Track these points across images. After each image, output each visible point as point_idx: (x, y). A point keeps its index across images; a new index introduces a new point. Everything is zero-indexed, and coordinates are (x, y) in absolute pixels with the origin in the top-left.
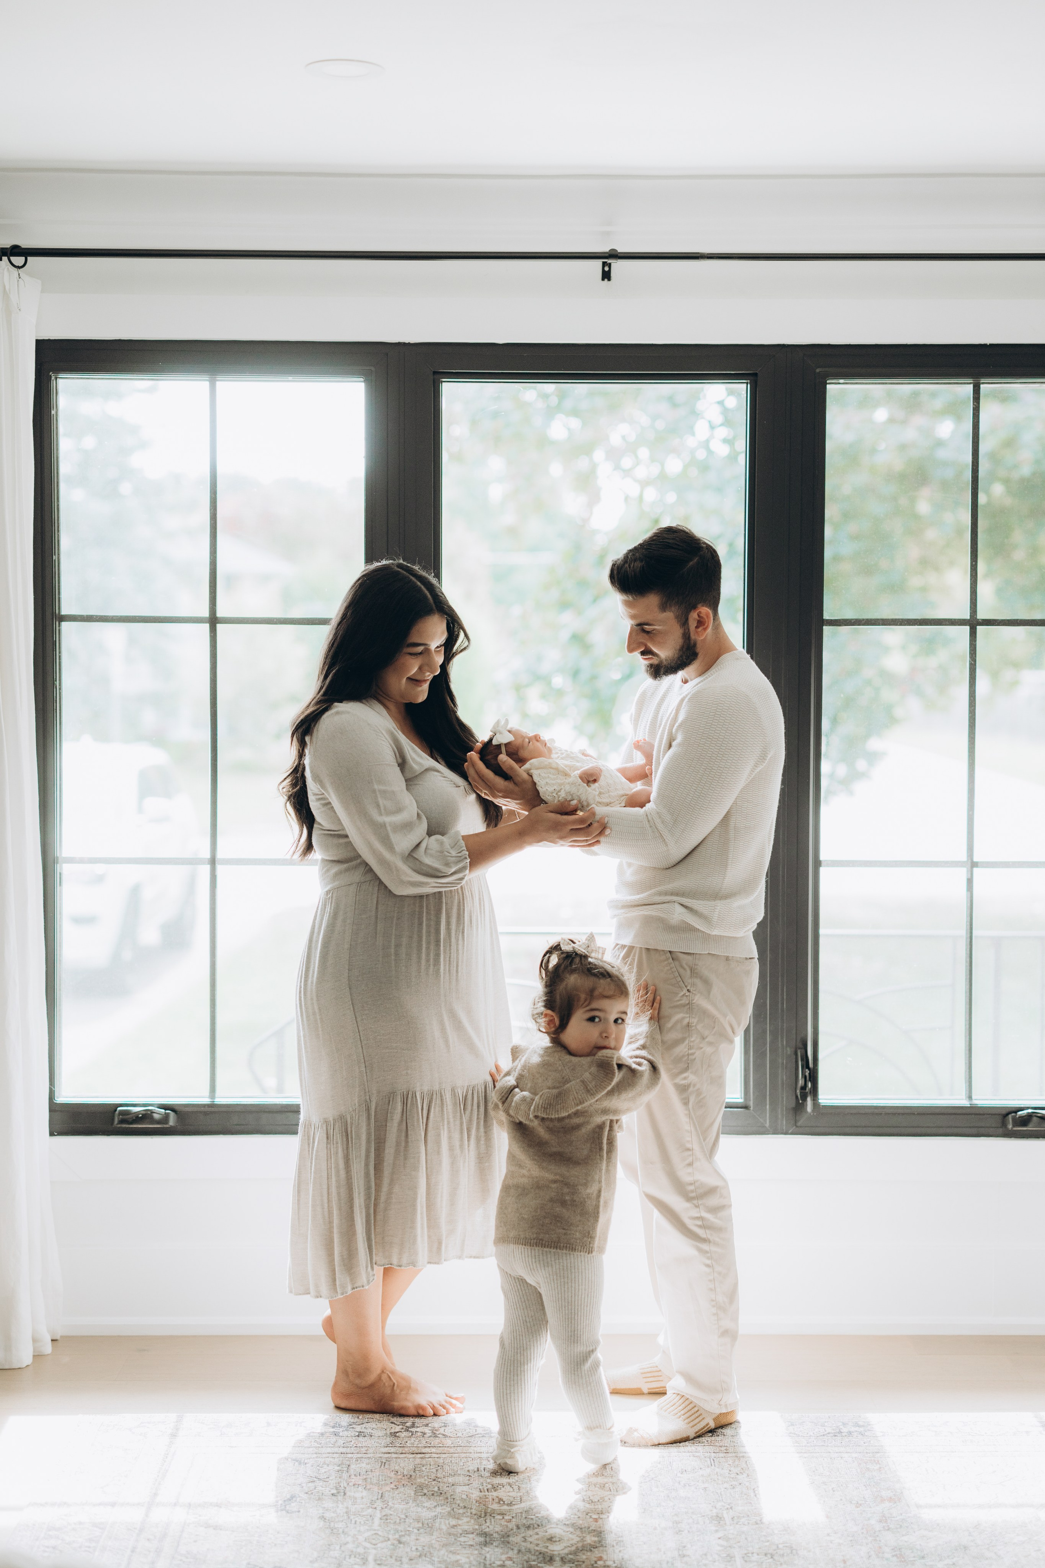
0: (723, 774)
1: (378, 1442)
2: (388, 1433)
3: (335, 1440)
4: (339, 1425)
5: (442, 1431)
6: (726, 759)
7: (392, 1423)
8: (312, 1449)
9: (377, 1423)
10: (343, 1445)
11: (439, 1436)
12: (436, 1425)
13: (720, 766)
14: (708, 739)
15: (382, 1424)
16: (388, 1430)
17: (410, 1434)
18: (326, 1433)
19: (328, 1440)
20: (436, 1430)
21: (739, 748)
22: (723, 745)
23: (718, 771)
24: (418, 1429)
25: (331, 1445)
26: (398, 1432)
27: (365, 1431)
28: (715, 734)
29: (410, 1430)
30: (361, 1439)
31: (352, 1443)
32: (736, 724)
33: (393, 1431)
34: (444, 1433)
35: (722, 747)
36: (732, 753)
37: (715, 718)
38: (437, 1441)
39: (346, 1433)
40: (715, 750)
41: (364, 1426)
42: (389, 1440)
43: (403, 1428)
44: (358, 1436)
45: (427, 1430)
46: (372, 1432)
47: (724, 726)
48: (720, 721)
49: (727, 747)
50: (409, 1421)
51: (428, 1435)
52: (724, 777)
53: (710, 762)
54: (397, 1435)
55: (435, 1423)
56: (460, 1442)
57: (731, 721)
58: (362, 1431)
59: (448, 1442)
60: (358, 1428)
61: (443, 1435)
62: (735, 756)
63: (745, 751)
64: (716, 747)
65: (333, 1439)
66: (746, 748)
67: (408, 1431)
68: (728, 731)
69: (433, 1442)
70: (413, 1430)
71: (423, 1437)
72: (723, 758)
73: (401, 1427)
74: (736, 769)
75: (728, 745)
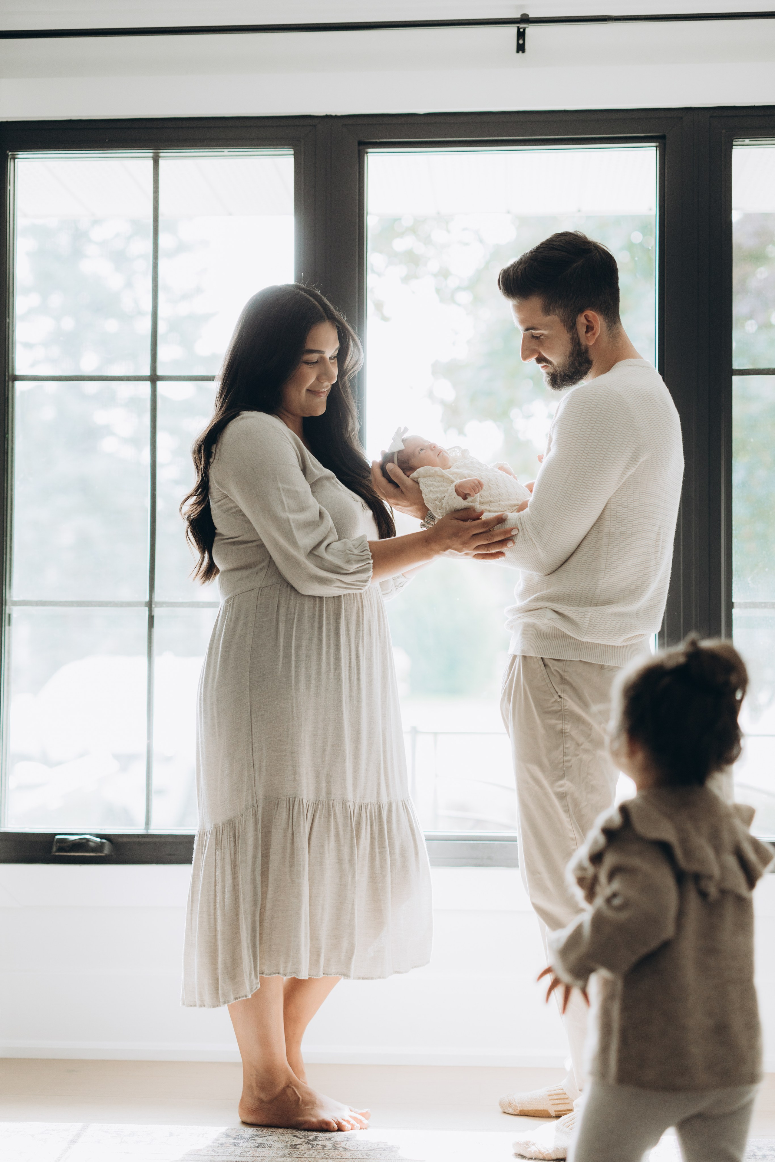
0: (587, 473)
1: (275, 1153)
2: (289, 1145)
3: (233, 1149)
4: (241, 1137)
5: (343, 1144)
6: (591, 458)
7: (295, 1136)
8: (207, 1157)
9: (280, 1136)
10: (240, 1155)
11: (339, 1149)
12: (339, 1139)
13: (585, 465)
14: (574, 438)
15: (284, 1137)
16: (289, 1142)
17: (311, 1146)
18: (226, 1143)
19: (226, 1150)
20: (337, 1144)
21: (604, 447)
22: (588, 443)
23: (583, 470)
24: (320, 1143)
25: (228, 1154)
26: (297, 1145)
27: (266, 1142)
28: (581, 432)
29: (311, 1143)
30: (259, 1149)
31: (249, 1153)
32: (603, 422)
33: (293, 1143)
34: (345, 1147)
35: (587, 446)
36: (597, 452)
37: (582, 416)
38: (337, 1152)
39: (246, 1144)
40: (581, 449)
41: (266, 1138)
42: (287, 1151)
43: (304, 1141)
44: (258, 1147)
45: (329, 1144)
46: (273, 1143)
47: (590, 424)
48: (587, 419)
49: (592, 446)
50: (312, 1135)
51: (328, 1148)
52: (589, 477)
53: (576, 462)
54: (297, 1147)
55: (336, 1136)
56: (360, 1155)
57: (598, 419)
58: (262, 1142)
59: (348, 1154)
60: (260, 1140)
61: (344, 1148)
62: (601, 455)
63: (611, 450)
64: (582, 446)
65: (232, 1148)
66: (612, 448)
67: (309, 1143)
68: (593, 430)
69: (331, 1154)
70: (315, 1143)
71: (323, 1149)
72: (588, 457)
73: (303, 1140)
74: (601, 469)
75: (593, 444)
